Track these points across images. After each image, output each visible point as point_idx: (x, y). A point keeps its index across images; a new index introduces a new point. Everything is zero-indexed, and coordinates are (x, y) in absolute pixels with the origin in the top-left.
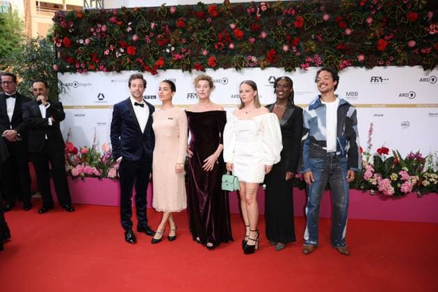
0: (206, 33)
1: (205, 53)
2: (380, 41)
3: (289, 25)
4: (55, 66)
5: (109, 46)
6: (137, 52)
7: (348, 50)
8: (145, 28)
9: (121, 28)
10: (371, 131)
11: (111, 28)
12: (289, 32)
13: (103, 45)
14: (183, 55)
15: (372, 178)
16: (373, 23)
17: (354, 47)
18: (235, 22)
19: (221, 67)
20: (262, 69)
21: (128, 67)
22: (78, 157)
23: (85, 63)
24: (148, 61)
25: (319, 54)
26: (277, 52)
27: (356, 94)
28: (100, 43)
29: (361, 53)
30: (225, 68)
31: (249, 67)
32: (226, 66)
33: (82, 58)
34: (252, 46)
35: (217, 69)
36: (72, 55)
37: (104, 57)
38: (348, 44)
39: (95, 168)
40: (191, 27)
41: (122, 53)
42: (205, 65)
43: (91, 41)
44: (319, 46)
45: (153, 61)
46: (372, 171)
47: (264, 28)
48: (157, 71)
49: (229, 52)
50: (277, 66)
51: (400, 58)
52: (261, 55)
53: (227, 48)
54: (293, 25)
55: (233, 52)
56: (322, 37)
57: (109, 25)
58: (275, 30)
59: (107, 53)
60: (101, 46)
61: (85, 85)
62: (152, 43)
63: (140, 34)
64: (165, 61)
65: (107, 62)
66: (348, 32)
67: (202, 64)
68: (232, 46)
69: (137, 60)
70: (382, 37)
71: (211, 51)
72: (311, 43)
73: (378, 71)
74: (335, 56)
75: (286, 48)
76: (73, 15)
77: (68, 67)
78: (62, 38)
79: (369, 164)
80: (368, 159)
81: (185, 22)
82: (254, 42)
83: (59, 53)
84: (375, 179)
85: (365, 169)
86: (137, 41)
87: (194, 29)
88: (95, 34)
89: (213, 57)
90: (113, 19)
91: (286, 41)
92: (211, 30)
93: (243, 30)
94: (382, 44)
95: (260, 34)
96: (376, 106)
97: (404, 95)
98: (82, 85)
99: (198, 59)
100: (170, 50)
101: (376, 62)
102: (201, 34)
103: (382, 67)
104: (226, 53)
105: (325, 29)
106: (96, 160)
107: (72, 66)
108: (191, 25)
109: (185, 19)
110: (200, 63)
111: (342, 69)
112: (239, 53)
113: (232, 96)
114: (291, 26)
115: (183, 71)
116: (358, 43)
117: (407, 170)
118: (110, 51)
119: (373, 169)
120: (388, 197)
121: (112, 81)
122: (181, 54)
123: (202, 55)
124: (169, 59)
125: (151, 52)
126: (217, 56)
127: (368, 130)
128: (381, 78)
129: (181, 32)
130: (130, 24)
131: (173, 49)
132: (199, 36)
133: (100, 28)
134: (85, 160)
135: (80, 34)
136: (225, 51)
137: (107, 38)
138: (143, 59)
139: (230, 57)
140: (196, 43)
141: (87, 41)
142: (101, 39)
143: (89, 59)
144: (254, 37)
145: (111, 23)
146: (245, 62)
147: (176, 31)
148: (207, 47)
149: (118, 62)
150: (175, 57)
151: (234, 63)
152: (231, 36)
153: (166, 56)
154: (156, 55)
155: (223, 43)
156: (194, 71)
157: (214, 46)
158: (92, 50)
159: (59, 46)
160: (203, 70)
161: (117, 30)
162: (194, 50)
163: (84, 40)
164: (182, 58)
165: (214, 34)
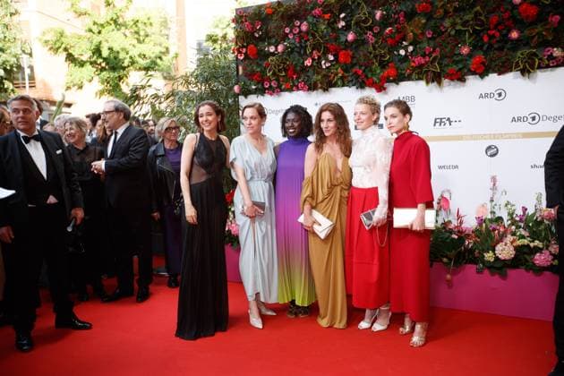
0: (467, 17)
1: (465, 50)
4: (236, 89)
5: (311, 53)
6: (353, 57)
8: (365, 21)
9: (328, 24)
11: (315, 25)
13: (302, 52)
14: (427, 59)
19: (494, 72)
21: (339, 83)
23: (278, 80)
24: (371, 71)
28: (298, 50)
30: (499, 74)
31: (548, 66)
32: (502, 70)
33: (274, 74)
34: (555, 28)
35: (487, 75)
36: (259, 70)
37: (304, 69)
40: (441, 11)
41: (331, 61)
42: (465, 70)
43: (286, 48)
45: (378, 71)
48: (386, 85)
49: (508, 46)
53: (505, 39)
55: (517, 44)
57: (311, 20)
59: (308, 63)
60: (299, 53)
61: (277, 112)
62: (376, 42)
63: (358, 29)
64: (397, 69)
65: (308, 76)
67: (460, 69)
68: (514, 35)
69: (354, 70)
71: (475, 47)
76: (260, 11)
77: (254, 87)
78: (246, 47)
82: (559, 23)
83: (240, 68)
86: (355, 41)
87: (446, 12)
88: (291, 37)
89: (480, 56)
90: (317, 11)
92: (477, 14)
98: (273, 112)
99: (453, 61)
100: (407, 51)
102: (458, 21)
104: (501, 49)
107: (260, 86)
108: (442, 7)
110: (455, 68)
112: (527, 44)
113: (514, 119)
115: (427, 83)
118: (313, 60)
121: (317, 104)
122: (424, 56)
123: (460, 55)
124: (405, 65)
125: (375, 57)
126: (486, 53)
129: (424, 21)
130: (342, 15)
131: (411, 49)
132: (454, 25)
133: (299, 27)
135: (270, 38)
136: (500, 45)
137: (308, 40)
138: (363, 68)
139: (511, 53)
140: (450, 36)
141: (280, 48)
142: (300, 42)
143: (283, 74)
144: (557, 14)
145: (315, 17)
146: (540, 59)
147: (416, 19)
148: (468, 41)
149: (324, 76)
150: (414, 62)
151: (517, 63)
152: (513, 18)
153: (399, 61)
154: (384, 61)
155: (499, 31)
156: (445, 82)
157: (482, 39)
158: (287, 60)
159: (242, 58)
160: (462, 79)
161: (323, 27)
162: (446, 47)
163: (276, 47)
164: (426, 63)
165: (482, 18)
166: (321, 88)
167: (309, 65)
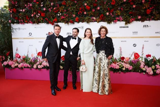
0: (74, 7)
1: (74, 16)
2: (148, 10)
3: (109, 4)
4: (10, 21)
5: (33, 13)
6: (45, 15)
7: (134, 14)
8: (49, 5)
10: (143, 48)
11: (34, 5)
12: (109, 7)
14: (65, 17)
15: (144, 67)
16: (145, 2)
17: (136, 13)
18: (86, 3)
19: (81, 22)
20: (98, 23)
21: (42, 22)
22: (21, 60)
23: (23, 20)
24: (50, 19)
25: (122, 16)
26: (104, 15)
27: (137, 32)
28: (29, 11)
29: (139, 15)
31: (92, 21)
32: (83, 21)
33: (22, 18)
34: (94, 13)
35: (79, 22)
36: (17, 16)
37: (31, 17)
38: (134, 11)
39: (28, 64)
40: (68, 5)
41: (39, 16)
42: (74, 21)
43: (26, 10)
44: (121, 13)
45: (52, 19)
46: (144, 65)
47: (99, 5)
48: (54, 23)
50: (104, 21)
51: (156, 17)
52: (97, 17)
53: (83, 14)
54: (111, 4)
55: (86, 15)
56: (123, 9)
58: (103, 6)
60: (30, 12)
61: (23, 29)
62: (52, 11)
63: (47, 7)
64: (57, 19)
65: (32, 19)
66: (134, 6)
67: (73, 21)
68: (85, 13)
69: (46, 19)
70: (149, 8)
71: (76, 15)
72: (118, 11)
73: (146, 23)
74: (128, 17)
75: (108, 14)
77: (16, 21)
78: (13, 9)
79: (143, 62)
80: (142, 59)
81: (66, 3)
82: (94, 11)
83: (11, 15)
84: (145, 68)
85: (141, 64)
86: (45, 10)
87: (69, 6)
88: (27, 7)
89: (77, 17)
91: (108, 11)
92: (77, 7)
93: (90, 6)
94: (149, 11)
95: (97, 8)
96: (145, 37)
97: (157, 33)
99: (71, 18)
100: (60, 15)
101: (145, 19)
102: (72, 8)
103: (148, 21)
104: (82, 16)
105: (124, 5)
106: (29, 61)
107: (18, 21)
109: (66, 1)
111: (131, 22)
112: (88, 16)
114: (110, 4)
115: (65, 23)
116: (138, 11)
117: (159, 64)
118: (34, 15)
119: (144, 64)
120: (150, 75)
121: (35, 27)
122: (64, 16)
123: (73, 17)
125: (51, 15)
126: (79, 17)
127: (142, 47)
128: (147, 26)
129: (64, 7)
130: (42, 3)
131: (61, 14)
132: (71, 9)
133: (29, 5)
134: (24, 61)
135: (20, 7)
136: (82, 15)
137: (32, 9)
138: (48, 18)
139: (84, 17)
140: (70, 12)
141: (24, 10)
142: (30, 9)
143: (25, 18)
144: (94, 9)
145: (34, 2)
146: (91, 20)
147: (62, 6)
148: (75, 13)
149: (37, 20)
150: (61, 17)
151: (86, 20)
152: (85, 9)
153: (58, 17)
154: (54, 17)
155: (82, 12)
156: (70, 23)
157: (78, 13)
158: (26, 14)
159: (11, 12)
160: (73, 23)
161: (37, 6)
162: (69, 14)
163: (22, 10)
164: (65, 18)
165: (78, 8)
166: (36, 23)
167: (33, 16)
